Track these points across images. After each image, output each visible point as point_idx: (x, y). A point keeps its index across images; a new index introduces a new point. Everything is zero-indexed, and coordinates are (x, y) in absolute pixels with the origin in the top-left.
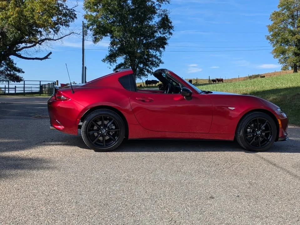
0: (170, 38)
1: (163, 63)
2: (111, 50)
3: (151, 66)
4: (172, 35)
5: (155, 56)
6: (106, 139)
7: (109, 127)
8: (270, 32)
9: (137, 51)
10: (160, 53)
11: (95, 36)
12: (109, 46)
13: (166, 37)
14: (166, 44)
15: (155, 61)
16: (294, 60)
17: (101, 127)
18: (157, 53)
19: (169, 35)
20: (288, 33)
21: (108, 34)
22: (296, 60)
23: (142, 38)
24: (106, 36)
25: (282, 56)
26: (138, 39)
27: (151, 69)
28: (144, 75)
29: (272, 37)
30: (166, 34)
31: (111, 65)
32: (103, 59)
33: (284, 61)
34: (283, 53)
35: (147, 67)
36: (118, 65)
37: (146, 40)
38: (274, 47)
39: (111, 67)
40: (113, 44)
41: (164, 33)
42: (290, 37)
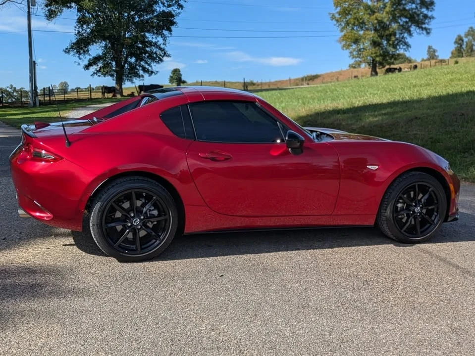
0: (179, 13)
1: (169, 56)
2: (79, 32)
3: (149, 61)
4: (182, 9)
5: (155, 45)
6: (140, 236)
7: (146, 213)
8: (336, 8)
9: (125, 34)
10: (164, 40)
11: (49, 8)
12: (75, 25)
13: (172, 11)
14: (173, 23)
15: (156, 53)
16: (372, 53)
17: (130, 214)
18: (158, 39)
19: (179, 9)
20: (363, 10)
21: (73, 5)
22: (375, 53)
23: (132, 13)
24: (69, 7)
25: (354, 46)
26: (126, 14)
27: (149, 65)
28: (137, 75)
29: (339, 15)
30: (173, 7)
31: (80, 59)
32: (67, 49)
33: (358, 54)
34: (356, 41)
35: (142, 63)
36: (91, 58)
37: (140, 16)
38: (342, 31)
39: (80, 61)
40: (82, 21)
41: (169, 6)
42: (366, 17)
